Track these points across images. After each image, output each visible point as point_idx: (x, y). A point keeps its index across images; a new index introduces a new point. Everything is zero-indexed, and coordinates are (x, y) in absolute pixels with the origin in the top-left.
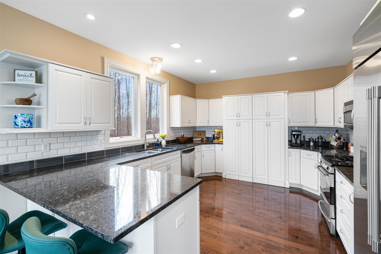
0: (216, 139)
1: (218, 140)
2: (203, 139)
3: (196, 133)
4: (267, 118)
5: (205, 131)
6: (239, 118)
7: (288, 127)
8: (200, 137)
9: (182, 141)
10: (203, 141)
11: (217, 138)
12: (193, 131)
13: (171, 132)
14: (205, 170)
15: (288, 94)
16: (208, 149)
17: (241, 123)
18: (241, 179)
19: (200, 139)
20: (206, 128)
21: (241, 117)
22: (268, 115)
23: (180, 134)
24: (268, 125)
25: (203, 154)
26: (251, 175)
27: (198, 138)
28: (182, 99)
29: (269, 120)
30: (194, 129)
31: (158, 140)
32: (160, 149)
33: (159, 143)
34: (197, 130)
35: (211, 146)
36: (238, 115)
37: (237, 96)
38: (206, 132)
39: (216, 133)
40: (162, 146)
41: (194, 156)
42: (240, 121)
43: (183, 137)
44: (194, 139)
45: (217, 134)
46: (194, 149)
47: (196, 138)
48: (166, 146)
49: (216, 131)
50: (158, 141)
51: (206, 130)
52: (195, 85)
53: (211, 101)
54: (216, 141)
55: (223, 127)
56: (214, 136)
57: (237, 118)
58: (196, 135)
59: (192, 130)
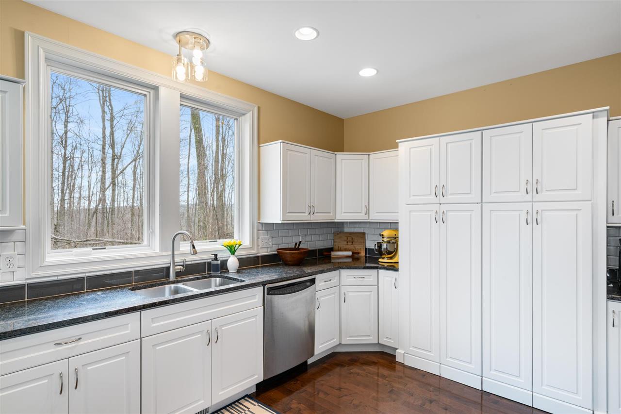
0: (386, 256)
1: (391, 258)
2: (358, 253)
3: (340, 237)
4: (528, 197)
5: (364, 234)
6: (443, 200)
7: (608, 227)
8: (352, 247)
9: (288, 259)
10: (358, 259)
11: (389, 253)
12: (334, 233)
13: (263, 235)
14: (351, 336)
15: (608, 121)
16: (359, 281)
17: (450, 214)
18: (448, 373)
19: (350, 253)
20: (368, 225)
21: (449, 198)
22: (534, 188)
23: (288, 241)
24: (533, 220)
25: (345, 294)
26: (475, 367)
27: (346, 250)
28: (289, 152)
29: (537, 206)
30: (337, 228)
31: (216, 255)
32: (218, 279)
33: (218, 265)
34: (346, 230)
35: (369, 276)
36: (440, 192)
37: (438, 138)
38: (366, 235)
39: (386, 239)
40: (228, 272)
41: (313, 300)
42: (444, 208)
43: (298, 249)
44: (334, 254)
45: (389, 242)
46: (313, 281)
47: (341, 250)
48: (238, 271)
49: (386, 233)
50: (216, 259)
51: (366, 231)
52: (343, 120)
53: (374, 156)
54: (385, 260)
55: (398, 223)
56: (380, 245)
57: (437, 200)
58: (342, 244)
59: (333, 230)
